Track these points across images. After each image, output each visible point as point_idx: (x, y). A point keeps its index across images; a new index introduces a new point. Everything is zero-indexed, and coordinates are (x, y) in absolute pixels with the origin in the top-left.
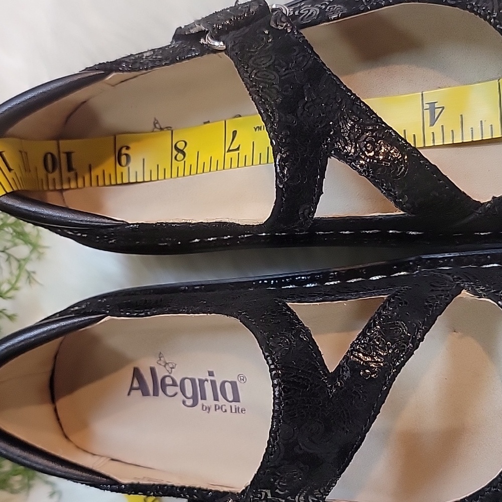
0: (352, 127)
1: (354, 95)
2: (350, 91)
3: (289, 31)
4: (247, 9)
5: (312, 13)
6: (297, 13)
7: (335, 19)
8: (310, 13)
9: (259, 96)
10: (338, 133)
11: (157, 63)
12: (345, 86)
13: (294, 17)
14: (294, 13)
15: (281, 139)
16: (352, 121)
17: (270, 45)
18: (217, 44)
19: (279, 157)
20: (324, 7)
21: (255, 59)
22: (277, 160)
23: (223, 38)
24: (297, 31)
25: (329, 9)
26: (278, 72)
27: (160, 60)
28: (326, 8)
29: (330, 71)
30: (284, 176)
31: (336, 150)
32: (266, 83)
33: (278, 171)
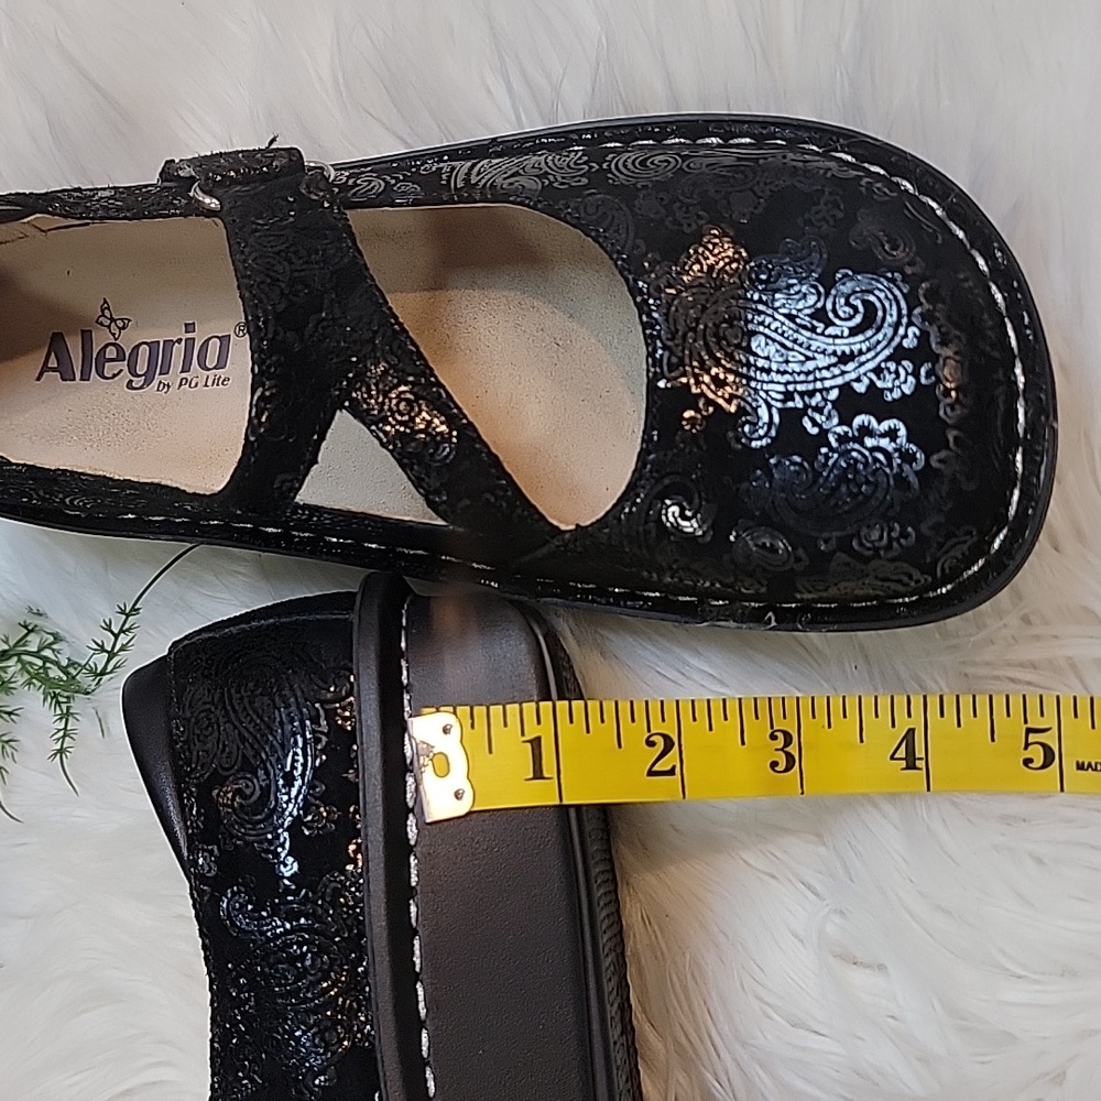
0: (385, 373)
1: (400, 324)
2: (396, 317)
3: (326, 205)
4: (269, 161)
5: (373, 188)
6: (351, 182)
7: (401, 205)
8: (369, 187)
9: (251, 292)
10: (361, 377)
11: (112, 213)
12: (390, 309)
13: (344, 187)
14: (347, 181)
15: (269, 367)
16: (387, 362)
17: (291, 219)
18: (207, 200)
19: (258, 393)
20: (393, 182)
21: (260, 237)
22: (256, 398)
23: (220, 192)
24: (339, 209)
25: (399, 188)
26: (291, 263)
27: (119, 209)
28: (395, 185)
29: (374, 280)
30: (260, 423)
31: (352, 400)
32: (267, 276)
33: (253, 414)
